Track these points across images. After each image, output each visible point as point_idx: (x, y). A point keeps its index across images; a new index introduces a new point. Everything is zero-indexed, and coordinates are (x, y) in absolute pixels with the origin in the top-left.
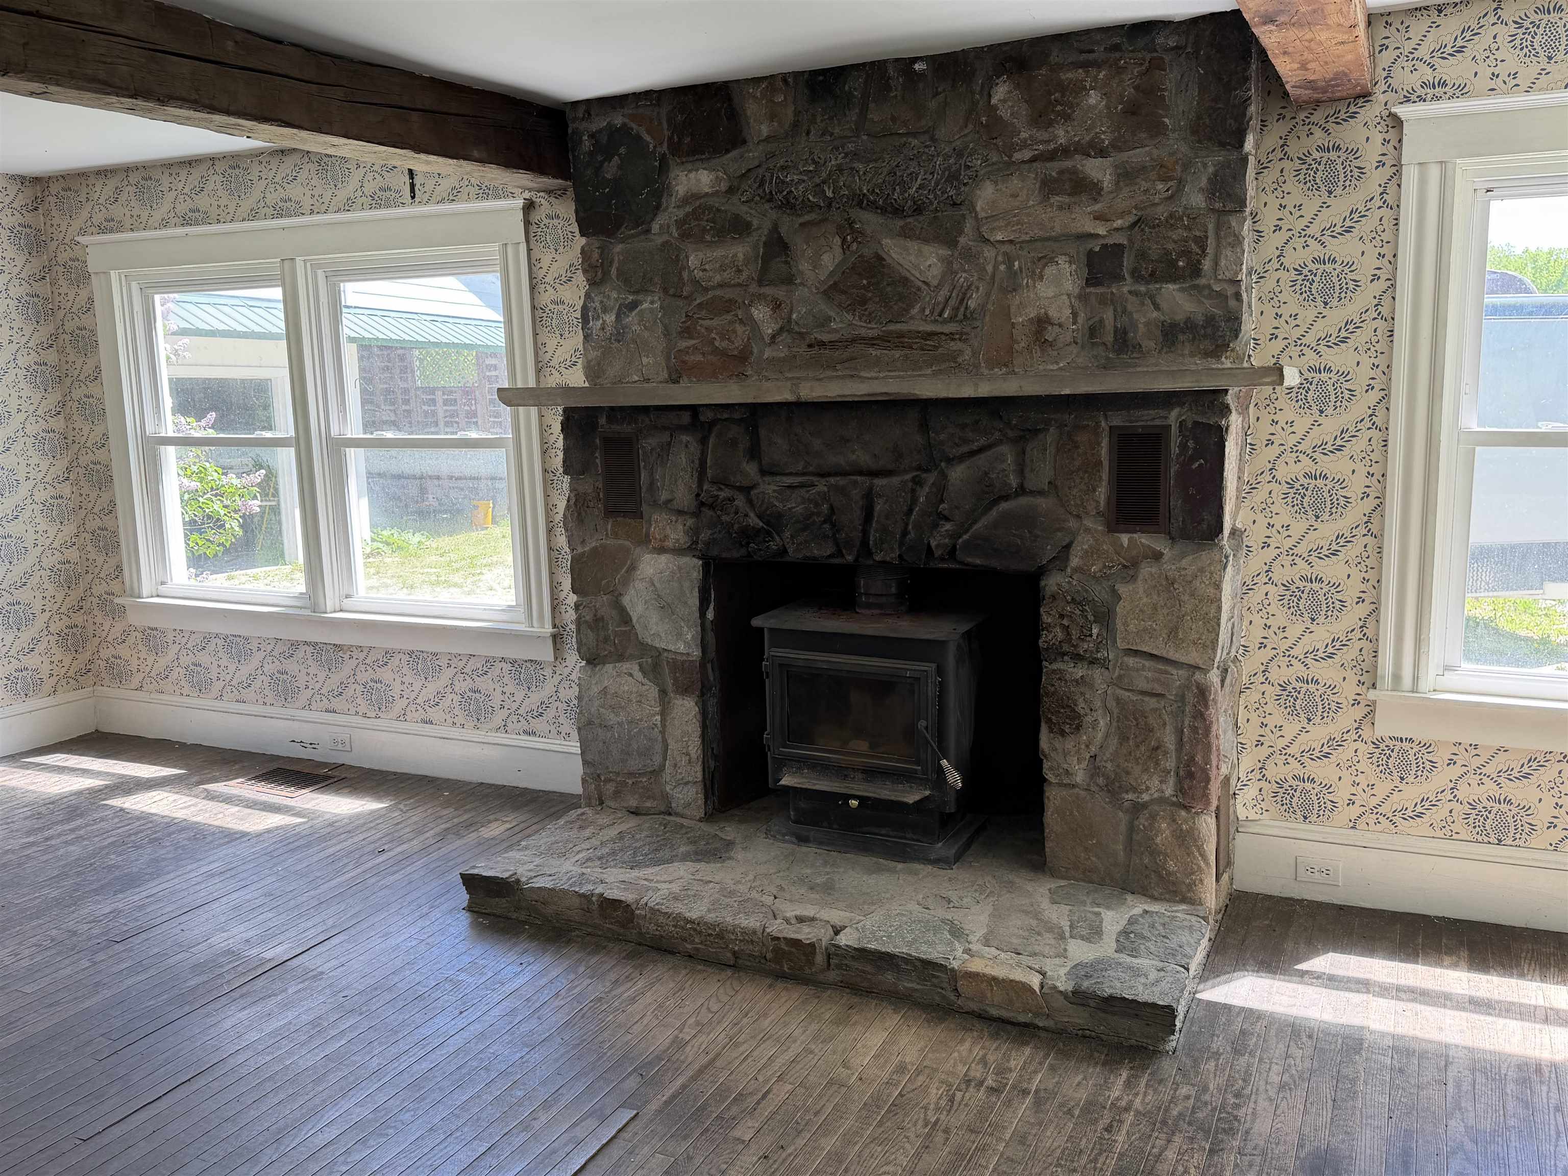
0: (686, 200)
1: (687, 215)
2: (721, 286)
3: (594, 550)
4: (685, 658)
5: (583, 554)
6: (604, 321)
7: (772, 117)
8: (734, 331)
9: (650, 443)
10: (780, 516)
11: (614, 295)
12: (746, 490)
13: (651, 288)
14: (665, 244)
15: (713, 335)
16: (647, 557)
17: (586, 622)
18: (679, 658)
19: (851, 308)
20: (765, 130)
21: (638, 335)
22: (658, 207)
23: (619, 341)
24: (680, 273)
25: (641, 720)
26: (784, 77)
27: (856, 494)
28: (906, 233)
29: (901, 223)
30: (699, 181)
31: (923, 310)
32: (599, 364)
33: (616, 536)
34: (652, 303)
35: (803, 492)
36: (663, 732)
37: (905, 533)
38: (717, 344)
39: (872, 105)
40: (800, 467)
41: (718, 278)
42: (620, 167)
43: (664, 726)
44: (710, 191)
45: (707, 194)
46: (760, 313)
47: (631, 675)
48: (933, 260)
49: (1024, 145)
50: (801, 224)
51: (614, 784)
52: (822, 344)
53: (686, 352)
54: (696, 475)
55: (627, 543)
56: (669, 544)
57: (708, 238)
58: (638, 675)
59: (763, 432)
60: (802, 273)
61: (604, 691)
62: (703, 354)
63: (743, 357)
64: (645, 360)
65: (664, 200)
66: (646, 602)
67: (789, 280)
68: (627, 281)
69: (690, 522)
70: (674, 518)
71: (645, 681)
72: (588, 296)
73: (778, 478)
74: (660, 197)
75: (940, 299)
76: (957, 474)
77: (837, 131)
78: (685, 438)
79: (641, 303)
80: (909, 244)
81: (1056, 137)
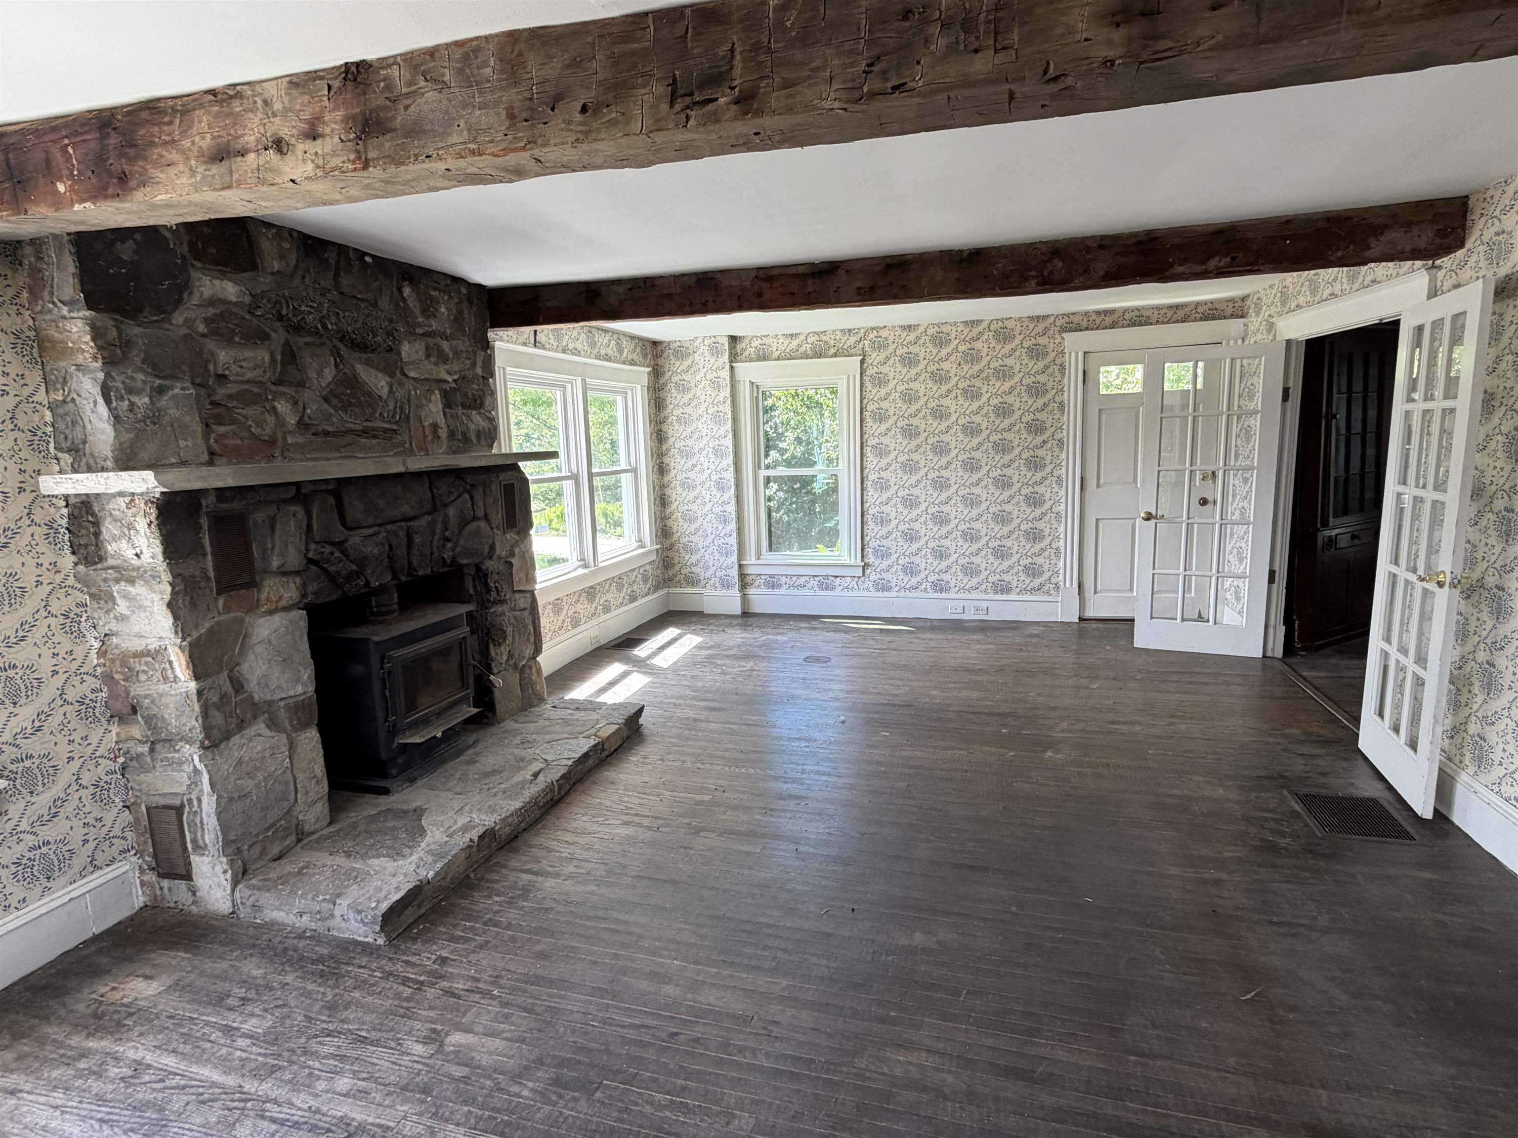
0: (212, 302)
1: (215, 315)
2: (248, 381)
3: (211, 631)
4: (302, 697)
5: (199, 638)
6: (132, 404)
7: (282, 257)
8: (265, 421)
9: (260, 516)
10: (365, 558)
11: (140, 377)
12: (340, 545)
13: (181, 375)
14: (186, 336)
15: (250, 423)
16: (262, 621)
17: (214, 703)
18: (298, 699)
19: (344, 408)
20: (276, 266)
21: (177, 419)
22: (179, 301)
23: (155, 424)
24: (206, 366)
25: (276, 770)
26: (291, 231)
27: (402, 534)
28: (368, 363)
29: (365, 356)
30: (224, 289)
31: (381, 414)
32: (131, 446)
33: (227, 609)
34: (183, 389)
35: (374, 538)
36: (292, 772)
37: (432, 554)
38: (253, 430)
39: (342, 273)
40: (371, 520)
41: (249, 375)
42: (135, 252)
43: (292, 764)
44: (234, 299)
45: (231, 303)
46: (282, 407)
47: (260, 735)
48: (383, 383)
49: (420, 326)
50: (306, 344)
51: (259, 844)
52: (327, 433)
53: (224, 436)
54: (304, 537)
55: (239, 614)
56: (284, 603)
57: (237, 339)
58: (266, 732)
59: (346, 499)
60: (310, 379)
61: (240, 762)
62: (241, 438)
63: (272, 442)
64: (182, 443)
65: (185, 296)
66: (270, 661)
67: (301, 384)
68: (154, 366)
69: (298, 580)
70: (285, 579)
71: (274, 734)
72: (108, 375)
73: (358, 531)
74: (182, 293)
75: (391, 408)
76: (451, 511)
77: (322, 283)
78: (293, 508)
79: (171, 388)
80: (369, 369)
81: (431, 326)
